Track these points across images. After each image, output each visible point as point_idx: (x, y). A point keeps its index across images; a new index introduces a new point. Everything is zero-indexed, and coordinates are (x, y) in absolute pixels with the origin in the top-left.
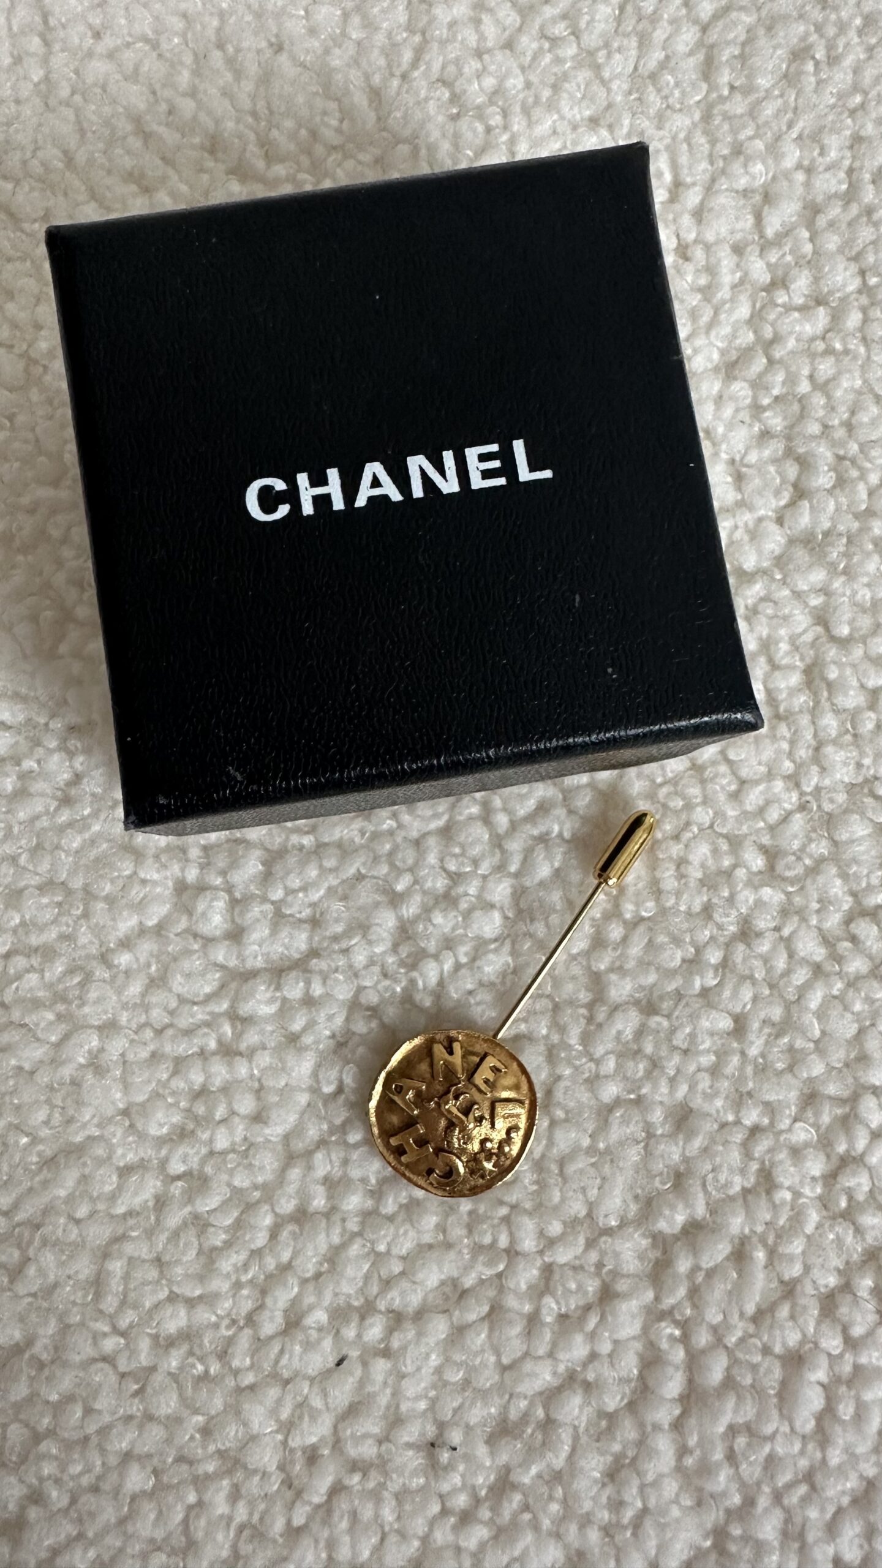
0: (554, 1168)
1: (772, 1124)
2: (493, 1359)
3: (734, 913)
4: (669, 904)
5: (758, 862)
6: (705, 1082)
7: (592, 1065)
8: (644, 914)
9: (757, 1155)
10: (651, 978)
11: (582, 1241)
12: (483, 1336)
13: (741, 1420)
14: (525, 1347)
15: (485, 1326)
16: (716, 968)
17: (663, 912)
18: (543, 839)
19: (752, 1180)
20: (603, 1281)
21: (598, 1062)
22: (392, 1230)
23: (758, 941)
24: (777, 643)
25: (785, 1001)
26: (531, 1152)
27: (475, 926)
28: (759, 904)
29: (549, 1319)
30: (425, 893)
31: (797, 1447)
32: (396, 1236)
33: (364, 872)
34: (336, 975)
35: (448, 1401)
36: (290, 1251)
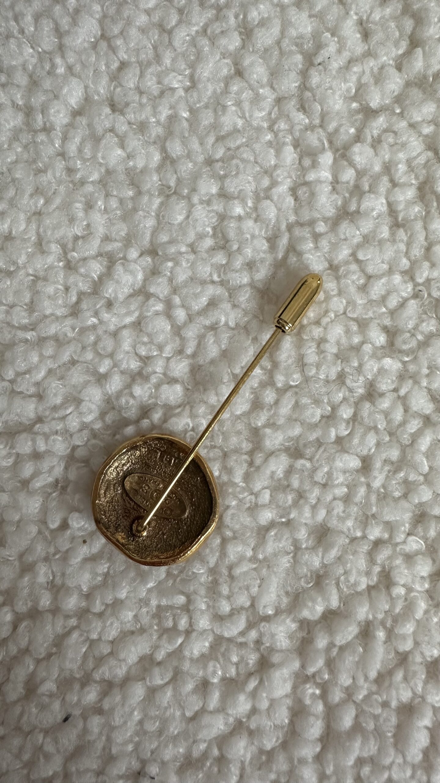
0: (225, 572)
1: (391, 537)
2: (178, 713)
3: (361, 379)
4: (311, 374)
5: (380, 339)
6: (339, 507)
7: (253, 497)
8: (292, 383)
9: (379, 562)
10: (297, 431)
12: (169, 695)
13: (365, 755)
14: (201, 704)
16: (348, 422)
17: (306, 380)
18: (213, 328)
19: (375, 579)
20: (261, 654)
21: (257, 495)
22: (101, 623)
23: (380, 400)
24: (397, 165)
25: (402, 446)
27: (164, 396)
28: (382, 371)
30: (122, 373)
31: (409, 773)
32: (104, 627)
33: (76, 358)
34: (56, 437)
35: (147, 745)
36: (27, 639)
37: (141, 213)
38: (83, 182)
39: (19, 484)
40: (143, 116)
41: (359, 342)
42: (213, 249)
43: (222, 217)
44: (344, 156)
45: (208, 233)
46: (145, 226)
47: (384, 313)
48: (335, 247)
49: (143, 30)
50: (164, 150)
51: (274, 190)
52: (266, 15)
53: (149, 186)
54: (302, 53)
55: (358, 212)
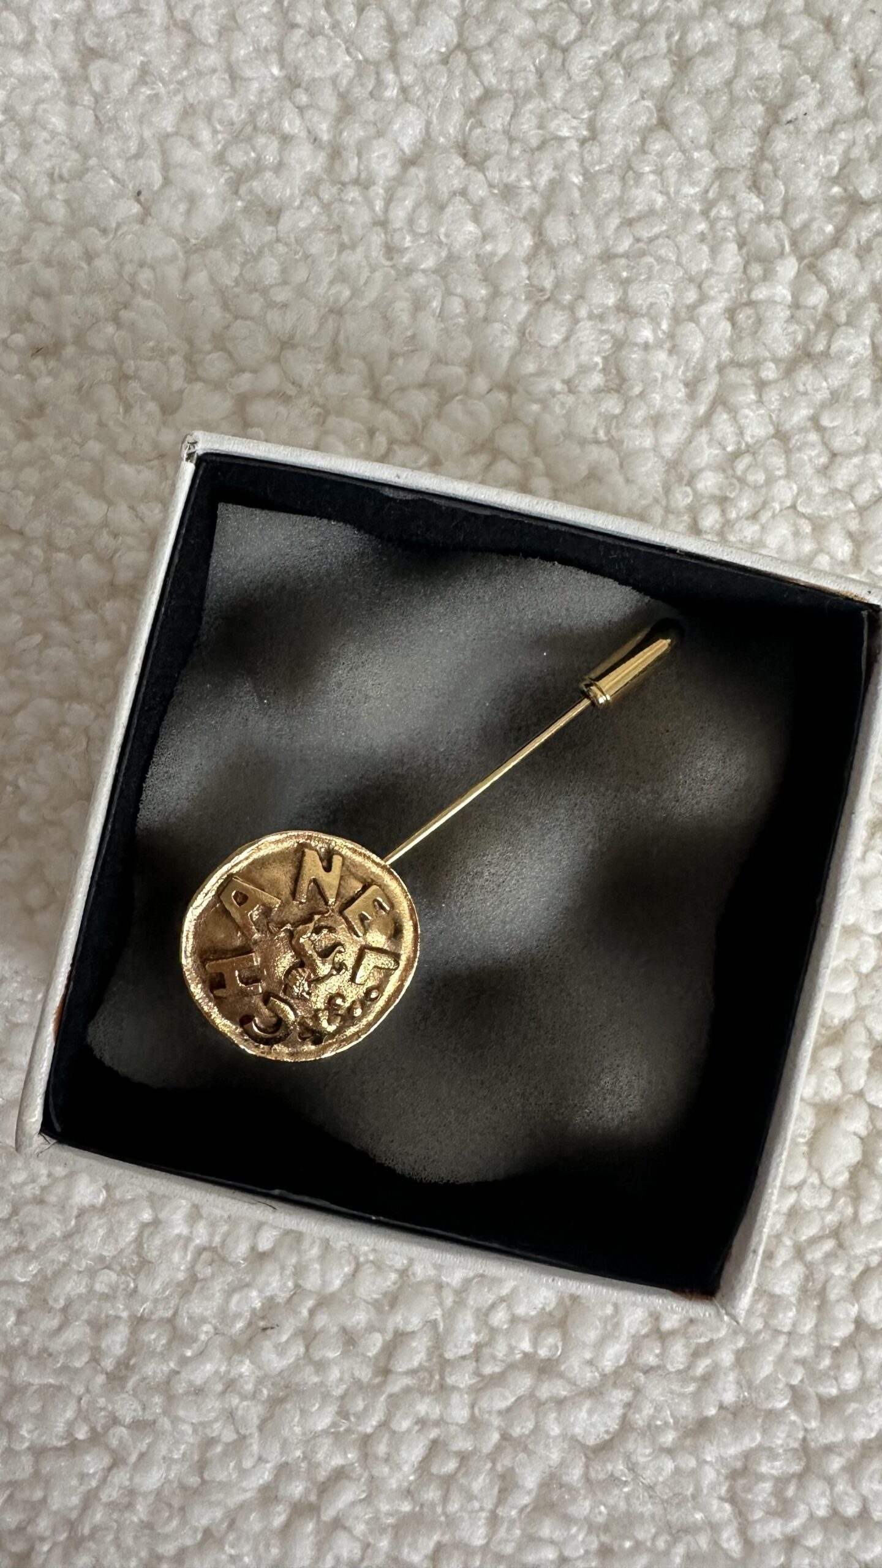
5: (843, 549)
31: (826, 1200)
37: (497, 326)
38: (410, 270)
40: (513, 177)
41: (811, 552)
42: (599, 392)
43: (620, 344)
44: (811, 267)
45: (597, 364)
46: (502, 346)
47: (849, 512)
48: (787, 402)
49: (525, 43)
50: (539, 232)
51: (703, 309)
52: (715, 39)
53: (513, 284)
54: (763, 102)
55: (826, 354)
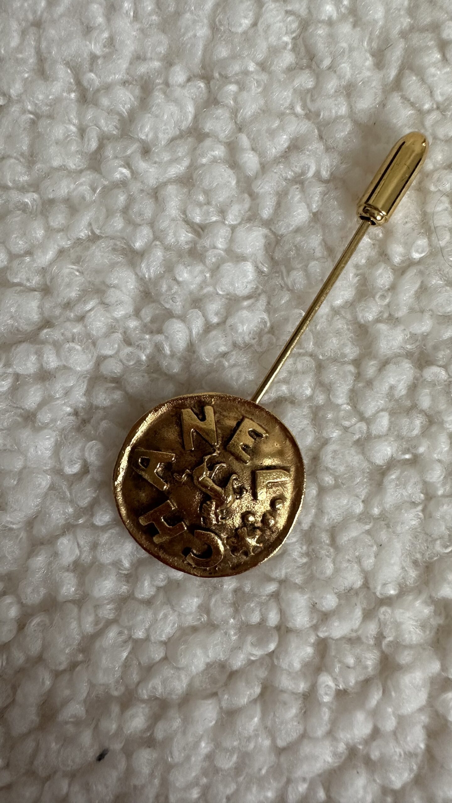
0: (325, 538)
2: (267, 743)
4: (442, 243)
7: (364, 424)
8: (415, 256)
10: (425, 325)
11: (358, 613)
12: (256, 719)
14: (301, 728)
15: (258, 709)
17: (436, 251)
18: (298, 180)
20: (382, 652)
21: (368, 421)
22: (150, 614)
26: (299, 523)
27: (225, 281)
29: (326, 699)
30: (167, 248)
32: (155, 621)
33: (97, 232)
34: (72, 345)
35: (221, 787)
36: (39, 643)
37: (188, 17)
39: (19, 419)
43: (306, 23)
46: (195, 36)
